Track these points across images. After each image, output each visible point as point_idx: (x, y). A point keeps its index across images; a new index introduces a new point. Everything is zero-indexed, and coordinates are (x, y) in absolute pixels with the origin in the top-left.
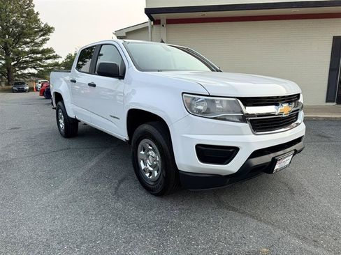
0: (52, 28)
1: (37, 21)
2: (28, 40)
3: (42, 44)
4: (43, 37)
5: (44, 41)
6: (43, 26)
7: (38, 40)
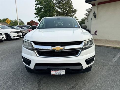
0: (77, 10)
1: (72, 8)
2: (70, 15)
3: (73, 15)
4: (74, 13)
5: (74, 15)
6: (74, 9)
7: (72, 14)
